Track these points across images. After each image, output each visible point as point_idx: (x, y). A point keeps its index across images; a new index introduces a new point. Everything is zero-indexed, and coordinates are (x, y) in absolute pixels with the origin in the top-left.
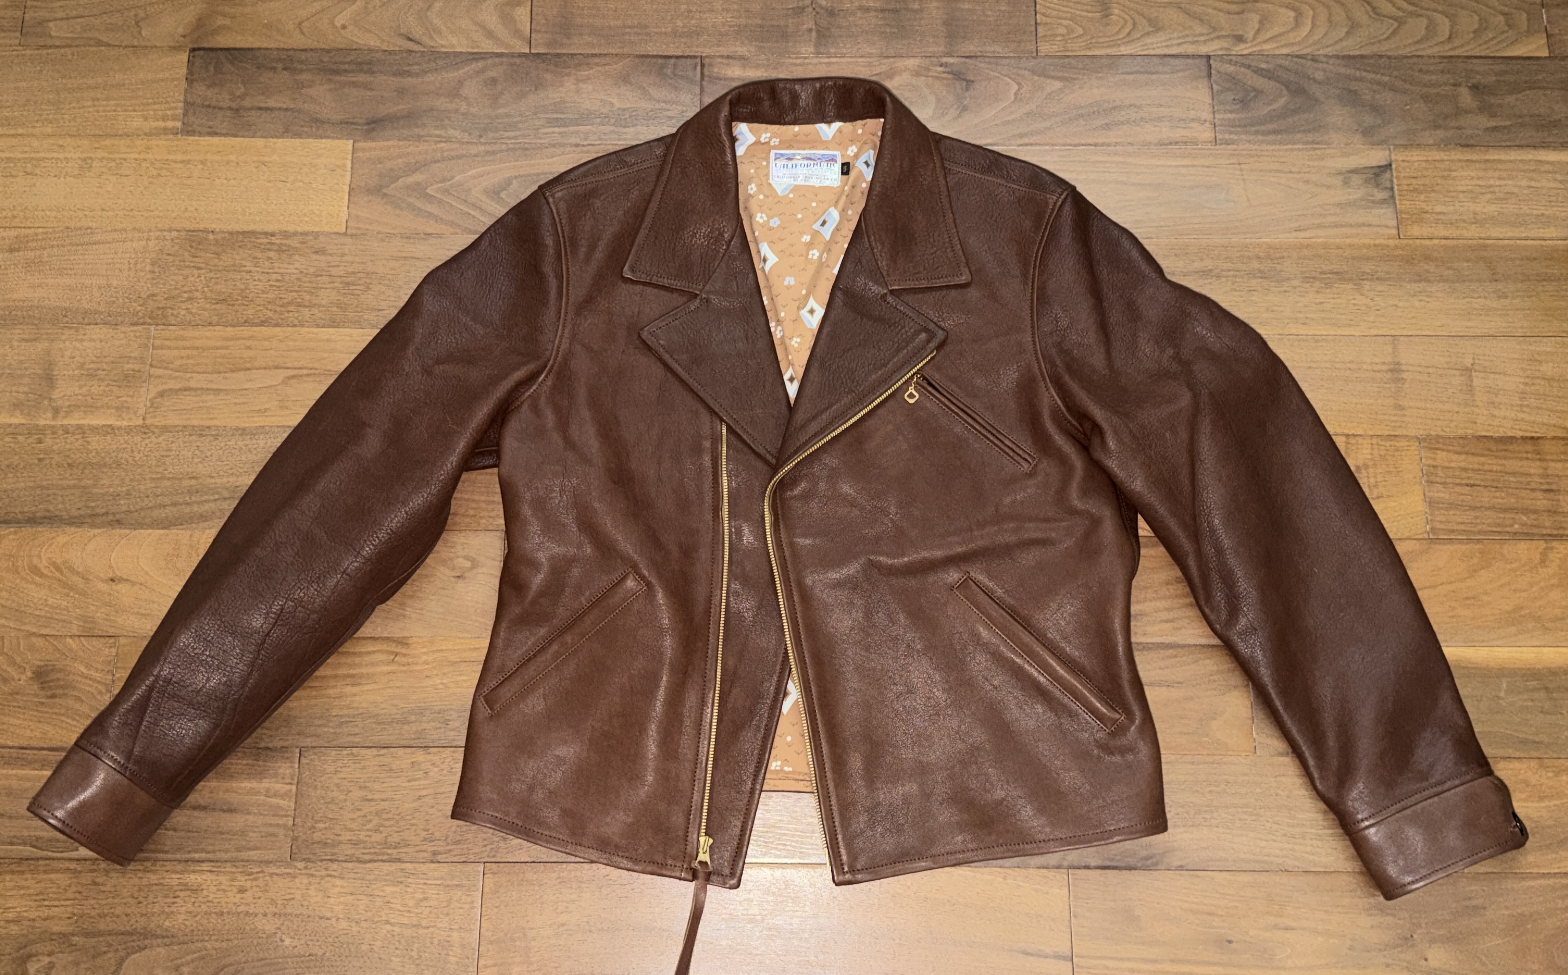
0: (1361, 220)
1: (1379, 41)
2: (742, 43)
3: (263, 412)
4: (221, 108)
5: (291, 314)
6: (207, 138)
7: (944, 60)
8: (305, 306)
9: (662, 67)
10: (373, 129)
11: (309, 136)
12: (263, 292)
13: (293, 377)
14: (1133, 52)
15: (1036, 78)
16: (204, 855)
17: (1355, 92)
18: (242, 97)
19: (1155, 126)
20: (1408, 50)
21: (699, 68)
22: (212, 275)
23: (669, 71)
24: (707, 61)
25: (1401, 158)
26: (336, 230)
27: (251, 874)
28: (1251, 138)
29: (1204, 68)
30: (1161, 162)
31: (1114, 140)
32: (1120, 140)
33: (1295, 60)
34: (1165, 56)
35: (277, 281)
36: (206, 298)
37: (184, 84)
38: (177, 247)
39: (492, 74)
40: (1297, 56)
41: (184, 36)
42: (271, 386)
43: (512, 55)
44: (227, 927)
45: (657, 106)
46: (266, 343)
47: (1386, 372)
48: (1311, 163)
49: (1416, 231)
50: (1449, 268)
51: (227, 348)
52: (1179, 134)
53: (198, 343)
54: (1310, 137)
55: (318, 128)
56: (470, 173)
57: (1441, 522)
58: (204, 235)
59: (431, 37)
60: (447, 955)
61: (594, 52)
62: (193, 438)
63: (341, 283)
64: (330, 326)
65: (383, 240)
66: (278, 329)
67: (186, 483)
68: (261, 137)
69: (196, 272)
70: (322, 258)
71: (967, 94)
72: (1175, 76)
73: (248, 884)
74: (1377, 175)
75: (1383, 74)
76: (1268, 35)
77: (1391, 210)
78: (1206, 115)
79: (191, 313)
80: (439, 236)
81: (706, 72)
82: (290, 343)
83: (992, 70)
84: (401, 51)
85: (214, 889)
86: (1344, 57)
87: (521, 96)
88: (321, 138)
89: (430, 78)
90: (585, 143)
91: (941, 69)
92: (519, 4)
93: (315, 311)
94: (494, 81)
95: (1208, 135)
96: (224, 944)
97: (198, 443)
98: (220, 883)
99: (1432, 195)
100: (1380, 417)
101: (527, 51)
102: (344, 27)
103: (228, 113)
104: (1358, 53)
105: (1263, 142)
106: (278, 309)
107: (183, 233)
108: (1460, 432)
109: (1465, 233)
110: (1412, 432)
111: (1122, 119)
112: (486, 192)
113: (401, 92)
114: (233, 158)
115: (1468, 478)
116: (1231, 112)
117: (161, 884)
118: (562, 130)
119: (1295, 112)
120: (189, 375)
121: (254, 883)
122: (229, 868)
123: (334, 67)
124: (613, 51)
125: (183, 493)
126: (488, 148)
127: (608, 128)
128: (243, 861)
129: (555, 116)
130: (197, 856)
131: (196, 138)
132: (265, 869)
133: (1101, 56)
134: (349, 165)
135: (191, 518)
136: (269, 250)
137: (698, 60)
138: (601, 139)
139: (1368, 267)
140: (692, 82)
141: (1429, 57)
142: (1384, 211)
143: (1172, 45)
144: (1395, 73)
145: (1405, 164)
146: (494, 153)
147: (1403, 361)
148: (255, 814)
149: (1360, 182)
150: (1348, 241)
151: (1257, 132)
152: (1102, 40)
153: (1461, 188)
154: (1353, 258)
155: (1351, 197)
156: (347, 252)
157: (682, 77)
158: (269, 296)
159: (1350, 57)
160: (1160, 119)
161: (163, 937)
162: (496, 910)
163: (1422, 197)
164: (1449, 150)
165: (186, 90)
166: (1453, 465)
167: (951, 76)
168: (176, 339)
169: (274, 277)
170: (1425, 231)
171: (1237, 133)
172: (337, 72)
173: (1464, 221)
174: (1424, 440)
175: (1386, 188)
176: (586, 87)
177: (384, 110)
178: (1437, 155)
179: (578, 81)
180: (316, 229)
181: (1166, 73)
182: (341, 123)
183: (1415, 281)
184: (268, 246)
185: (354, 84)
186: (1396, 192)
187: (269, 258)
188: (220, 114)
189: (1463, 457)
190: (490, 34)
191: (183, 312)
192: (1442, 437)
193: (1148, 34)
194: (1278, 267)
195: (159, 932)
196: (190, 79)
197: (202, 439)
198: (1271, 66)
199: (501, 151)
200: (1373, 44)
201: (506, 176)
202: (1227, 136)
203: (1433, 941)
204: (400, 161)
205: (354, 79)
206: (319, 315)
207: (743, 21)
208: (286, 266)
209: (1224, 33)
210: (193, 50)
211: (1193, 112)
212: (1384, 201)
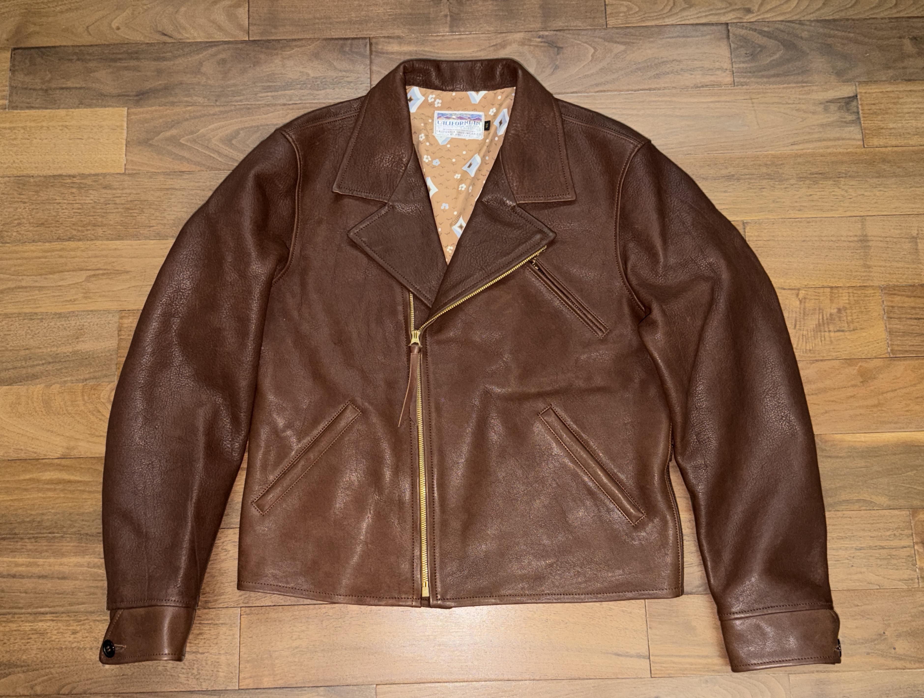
0: (838, 135)
1: (846, 9)
2: (398, 27)
3: (73, 301)
4: (34, 90)
5: (89, 232)
6: (27, 111)
7: (541, 33)
8: (99, 226)
9: (342, 47)
10: (141, 99)
11: (97, 106)
12: (69, 217)
13: (94, 275)
14: (674, 22)
15: (606, 44)
16: (47, 609)
17: (830, 46)
18: (49, 81)
19: (692, 74)
20: (867, 14)
21: (368, 46)
22: (34, 207)
23: (347, 49)
24: (374, 41)
25: (864, 91)
26: (118, 172)
27: (80, 621)
28: (759, 80)
29: (725, 32)
30: (695, 100)
31: (663, 85)
32: (666, 85)
33: (787, 24)
34: (697, 24)
35: (79, 209)
36: (30, 223)
37: (9, 74)
38: (8, 189)
39: (221, 56)
40: (789, 22)
41: (8, 40)
42: (77, 283)
43: (236, 42)
44: (65, 658)
45: (340, 74)
46: (72, 253)
47: (858, 241)
48: (801, 97)
49: (876, 142)
50: (899, 167)
51: (46, 257)
52: (708, 79)
53: (26, 255)
54: (800, 78)
55: (103, 100)
56: (210, 127)
57: (898, 345)
58: (27, 179)
59: (180, 33)
60: (218, 671)
61: (294, 37)
62: (26, 321)
63: (123, 208)
64: (116, 239)
65: (151, 177)
66: (81, 243)
67: (22, 353)
68: (63, 108)
69: (22, 205)
70: (109, 191)
71: (558, 57)
72: (704, 38)
73: (78, 628)
74: (847, 103)
75: (849, 32)
76: (769, 7)
77: (859, 127)
78: (727, 65)
79: (20, 234)
80: (190, 172)
81: (374, 49)
82: (90, 252)
83: (575, 39)
84: (158, 43)
85: (55, 632)
86: (822, 20)
87: (244, 71)
88: (105, 107)
89: (179, 61)
90: (290, 103)
91: (539, 40)
92: (239, 6)
93: (105, 229)
94: (223, 61)
95: (729, 79)
96: (64, 670)
97: (29, 325)
98: (59, 628)
99: (887, 116)
100: (854, 274)
101: (247, 39)
102: (118, 28)
103: (40, 93)
104: (831, 18)
105: (767, 83)
106: (80, 228)
107: (12, 179)
108: (910, 282)
109: (911, 142)
110: (876, 283)
111: (668, 70)
112: (221, 140)
113: (159, 72)
114: (44, 124)
115: (916, 314)
116: (743, 62)
117: (19, 630)
118: (273, 94)
119: (789, 61)
120: (21, 278)
121: (83, 627)
122: (65, 617)
123: (113, 57)
124: (308, 37)
125: (21, 360)
126: (222, 109)
127: (305, 92)
128: (74, 612)
129: (269, 84)
130: (42, 610)
131: (19, 111)
132: (90, 617)
133: (652, 26)
134: (125, 124)
135: (27, 377)
136: (72, 187)
137: (368, 40)
138: (301, 100)
139: (843, 169)
140: (363, 56)
141: (882, 19)
142: (852, 128)
143: (701, 17)
144: (858, 31)
145: (867, 95)
146: (226, 112)
147: (869, 234)
148: (81, 580)
149: (836, 109)
150: (829, 151)
151: (763, 76)
152: (652, 15)
153: (906, 110)
154: (833, 162)
155: (829, 120)
156: (126, 186)
157: (357, 53)
158: (73, 220)
159: (826, 20)
160: (693, 70)
161: (22, 667)
162: (250, 640)
163: (880, 118)
164: (898, 84)
165: (10, 78)
166: (905, 305)
167: (547, 44)
168: (11, 252)
169: (76, 206)
170: (882, 142)
171: (749, 77)
172: (115, 60)
173: (909, 133)
174: (885, 288)
175: (854, 112)
176: (290, 63)
177: (148, 85)
178: (889, 88)
179: (283, 58)
180: (104, 171)
181: (697, 36)
182: (119, 96)
183: (877, 177)
184: (71, 185)
185: (126, 68)
186: (861, 115)
187: (72, 193)
188: (35, 94)
189: (912, 299)
190: (220, 28)
191: (15, 234)
192: (897, 286)
193: (684, 9)
194: (781, 171)
195: (19, 663)
196: (13, 70)
197: (31, 322)
198: (771, 29)
199: (231, 111)
200: (842, 11)
201: (235, 128)
202: (742, 80)
203: (899, 636)
204: (161, 120)
205: (126, 65)
206: (109, 232)
207: (398, 11)
208: (84, 198)
209: (737, 7)
210: (15, 49)
211: (717, 63)
212: (852, 122)
